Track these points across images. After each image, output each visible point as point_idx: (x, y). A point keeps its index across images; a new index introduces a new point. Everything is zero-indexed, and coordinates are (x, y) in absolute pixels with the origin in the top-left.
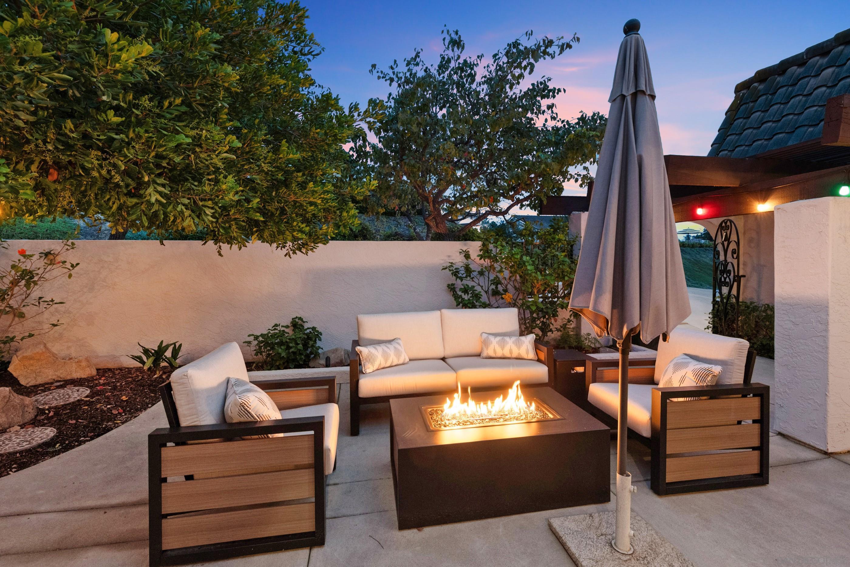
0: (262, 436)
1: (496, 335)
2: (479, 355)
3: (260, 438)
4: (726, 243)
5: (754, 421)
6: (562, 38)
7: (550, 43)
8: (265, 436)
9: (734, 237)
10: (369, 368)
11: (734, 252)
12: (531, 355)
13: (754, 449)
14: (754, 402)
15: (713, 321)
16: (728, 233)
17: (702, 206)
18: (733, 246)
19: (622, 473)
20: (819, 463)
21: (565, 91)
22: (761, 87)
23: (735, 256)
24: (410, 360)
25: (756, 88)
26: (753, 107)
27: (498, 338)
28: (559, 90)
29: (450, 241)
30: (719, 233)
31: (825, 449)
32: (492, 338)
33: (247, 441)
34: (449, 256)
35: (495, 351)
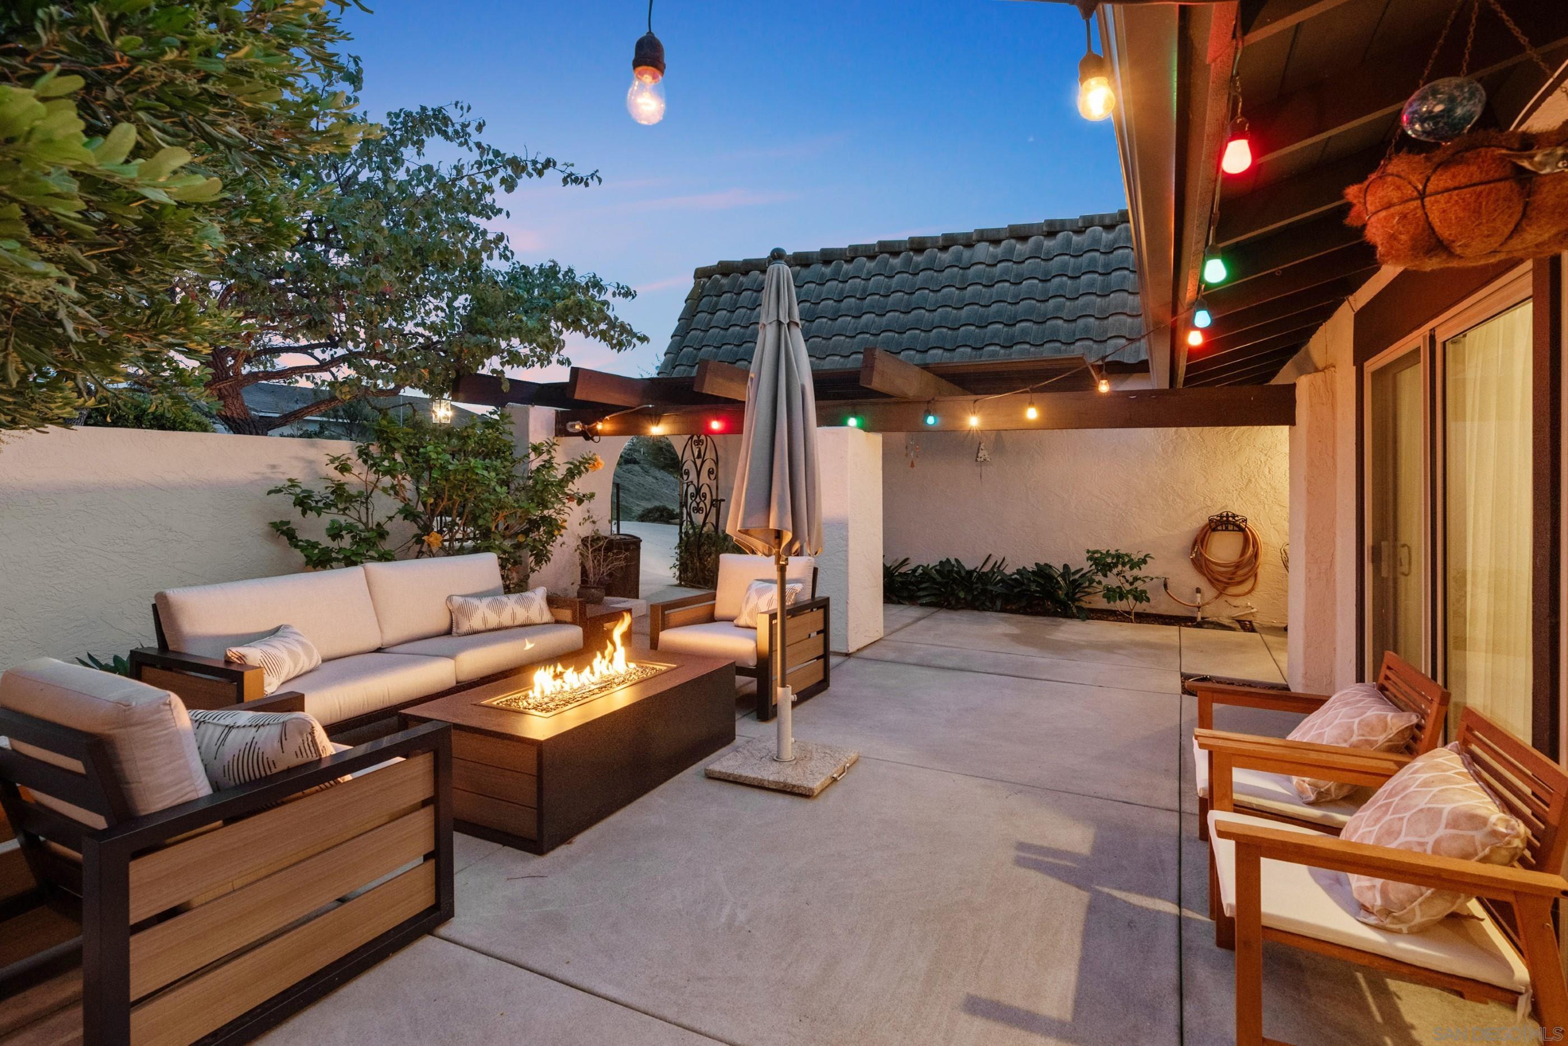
0: (327, 784)
1: (480, 595)
2: (449, 632)
3: (322, 790)
4: (699, 462)
5: (818, 633)
6: (572, 165)
7: (549, 163)
8: (332, 782)
9: (710, 455)
10: (269, 685)
11: (710, 472)
12: (547, 617)
13: (818, 658)
14: (819, 614)
15: (681, 557)
16: (703, 448)
17: (718, 419)
18: (708, 465)
19: (783, 685)
20: (847, 663)
21: (508, 214)
22: (724, 281)
23: (713, 477)
24: (324, 661)
25: (718, 281)
26: (717, 303)
27: (486, 601)
28: (500, 211)
29: (257, 434)
30: (688, 447)
31: (845, 651)
32: (475, 602)
33: (296, 803)
34: (274, 467)
35: (485, 620)
